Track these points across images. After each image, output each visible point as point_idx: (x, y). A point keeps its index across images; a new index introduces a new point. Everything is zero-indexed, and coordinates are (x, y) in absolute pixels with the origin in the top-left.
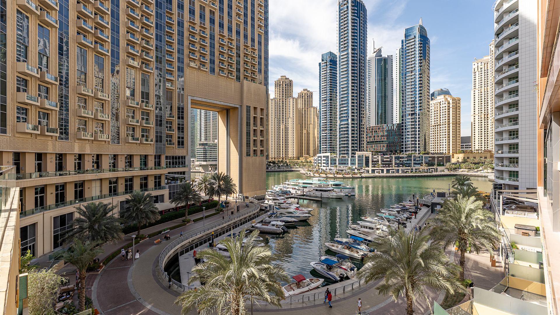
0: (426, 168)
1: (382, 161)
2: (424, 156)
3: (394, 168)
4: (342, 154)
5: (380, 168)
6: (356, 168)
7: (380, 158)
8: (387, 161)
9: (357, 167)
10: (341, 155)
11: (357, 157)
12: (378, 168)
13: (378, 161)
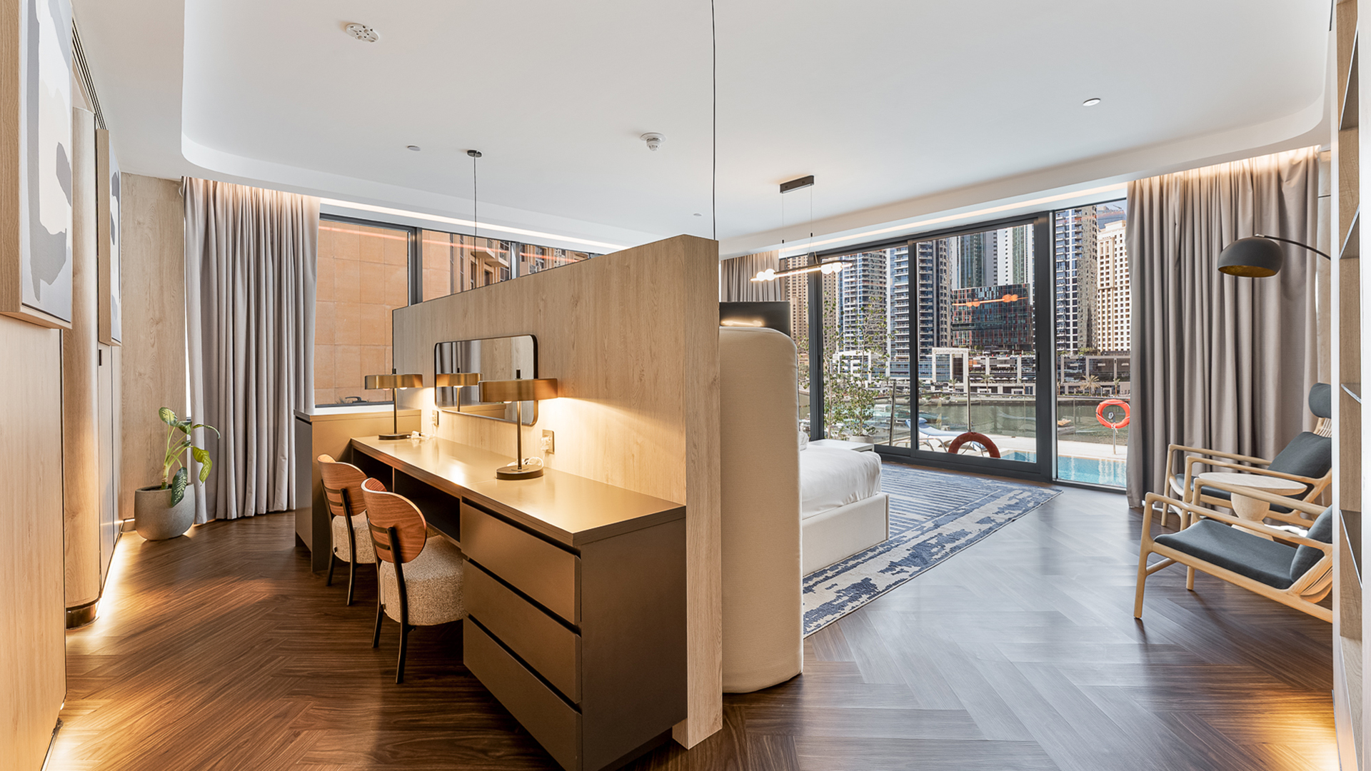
0: (1094, 385)
1: (993, 368)
2: (1088, 358)
3: (1019, 384)
4: (898, 351)
5: (990, 385)
6: (932, 384)
7: (987, 362)
8: (1004, 369)
9: (935, 381)
10: (897, 355)
11: (934, 360)
12: (985, 385)
13: (984, 369)
